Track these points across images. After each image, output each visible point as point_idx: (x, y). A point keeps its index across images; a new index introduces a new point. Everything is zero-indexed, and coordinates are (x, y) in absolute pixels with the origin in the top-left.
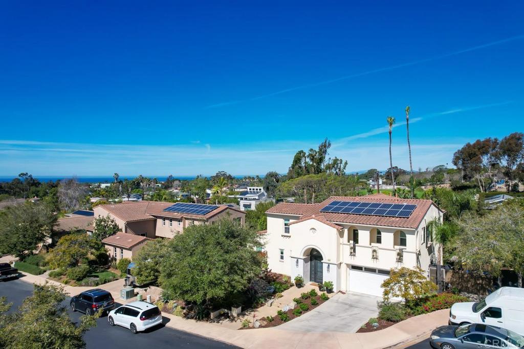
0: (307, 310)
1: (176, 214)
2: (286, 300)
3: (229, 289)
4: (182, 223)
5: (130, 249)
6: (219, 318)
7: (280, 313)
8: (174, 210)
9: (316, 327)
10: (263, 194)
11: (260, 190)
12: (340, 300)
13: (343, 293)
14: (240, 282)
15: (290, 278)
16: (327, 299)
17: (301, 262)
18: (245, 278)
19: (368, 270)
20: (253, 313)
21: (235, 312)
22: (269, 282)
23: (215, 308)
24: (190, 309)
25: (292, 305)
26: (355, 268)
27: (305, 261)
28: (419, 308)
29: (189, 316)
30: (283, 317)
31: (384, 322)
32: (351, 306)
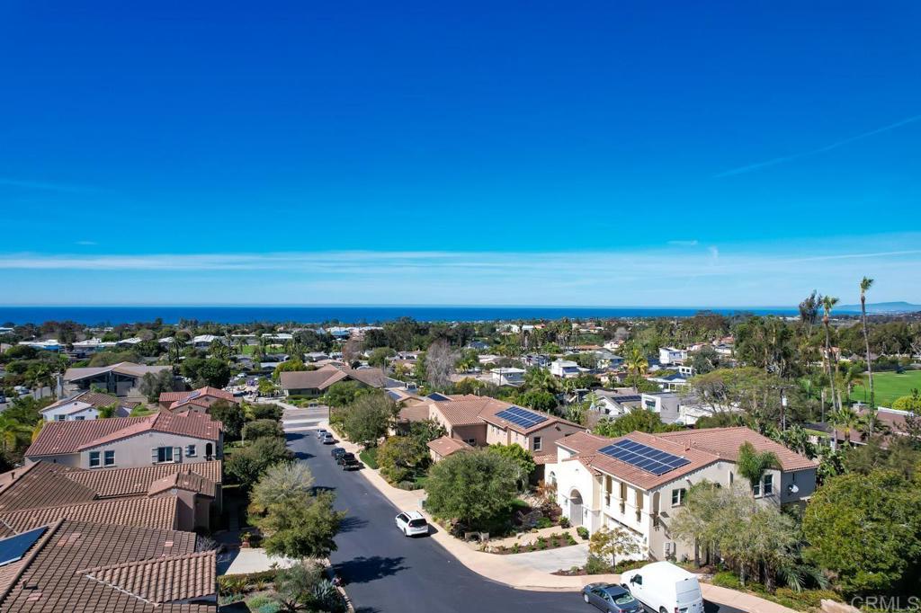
1: (503, 422)
2: (534, 537)
4: (507, 434)
6: (471, 539)
7: (517, 546)
16: (574, 544)
17: (569, 502)
20: (498, 541)
23: (472, 530)
25: (534, 542)
31: (583, 572)
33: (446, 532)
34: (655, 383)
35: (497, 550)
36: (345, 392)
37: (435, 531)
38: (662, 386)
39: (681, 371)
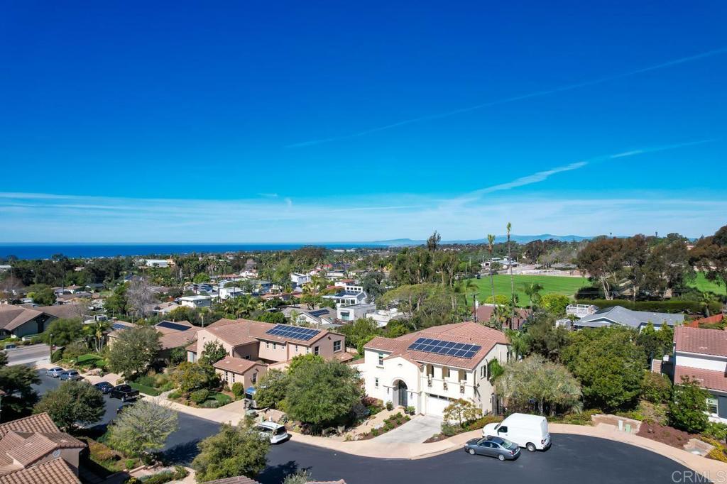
0: (393, 428)
1: (279, 338)
2: (378, 421)
3: (337, 414)
4: (285, 347)
5: (242, 374)
6: (329, 434)
7: (373, 430)
8: (278, 334)
9: (396, 440)
10: (363, 295)
11: (360, 289)
12: (419, 421)
13: (423, 415)
14: (344, 408)
15: (382, 402)
16: (409, 419)
17: (391, 390)
18: (348, 405)
19: (441, 397)
20: (353, 430)
21: (340, 429)
22: (366, 406)
23: (325, 427)
24: (306, 428)
25: (382, 425)
26: (432, 395)
27: (395, 389)
28: (469, 427)
29: (306, 432)
30: (375, 433)
31: (443, 436)
32: (426, 425)
33: (299, 434)
34: (331, 299)
35: (362, 437)
36: (69, 329)
37: (291, 436)
38: (335, 301)
39: (346, 289)
